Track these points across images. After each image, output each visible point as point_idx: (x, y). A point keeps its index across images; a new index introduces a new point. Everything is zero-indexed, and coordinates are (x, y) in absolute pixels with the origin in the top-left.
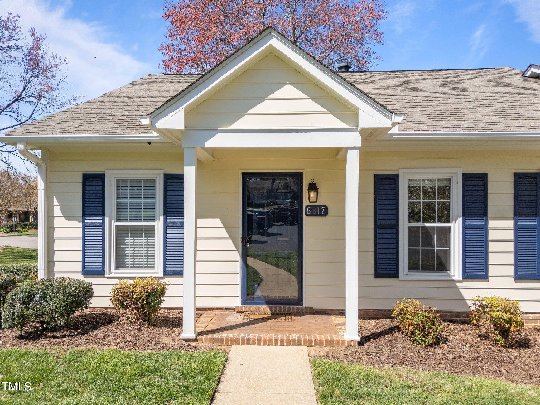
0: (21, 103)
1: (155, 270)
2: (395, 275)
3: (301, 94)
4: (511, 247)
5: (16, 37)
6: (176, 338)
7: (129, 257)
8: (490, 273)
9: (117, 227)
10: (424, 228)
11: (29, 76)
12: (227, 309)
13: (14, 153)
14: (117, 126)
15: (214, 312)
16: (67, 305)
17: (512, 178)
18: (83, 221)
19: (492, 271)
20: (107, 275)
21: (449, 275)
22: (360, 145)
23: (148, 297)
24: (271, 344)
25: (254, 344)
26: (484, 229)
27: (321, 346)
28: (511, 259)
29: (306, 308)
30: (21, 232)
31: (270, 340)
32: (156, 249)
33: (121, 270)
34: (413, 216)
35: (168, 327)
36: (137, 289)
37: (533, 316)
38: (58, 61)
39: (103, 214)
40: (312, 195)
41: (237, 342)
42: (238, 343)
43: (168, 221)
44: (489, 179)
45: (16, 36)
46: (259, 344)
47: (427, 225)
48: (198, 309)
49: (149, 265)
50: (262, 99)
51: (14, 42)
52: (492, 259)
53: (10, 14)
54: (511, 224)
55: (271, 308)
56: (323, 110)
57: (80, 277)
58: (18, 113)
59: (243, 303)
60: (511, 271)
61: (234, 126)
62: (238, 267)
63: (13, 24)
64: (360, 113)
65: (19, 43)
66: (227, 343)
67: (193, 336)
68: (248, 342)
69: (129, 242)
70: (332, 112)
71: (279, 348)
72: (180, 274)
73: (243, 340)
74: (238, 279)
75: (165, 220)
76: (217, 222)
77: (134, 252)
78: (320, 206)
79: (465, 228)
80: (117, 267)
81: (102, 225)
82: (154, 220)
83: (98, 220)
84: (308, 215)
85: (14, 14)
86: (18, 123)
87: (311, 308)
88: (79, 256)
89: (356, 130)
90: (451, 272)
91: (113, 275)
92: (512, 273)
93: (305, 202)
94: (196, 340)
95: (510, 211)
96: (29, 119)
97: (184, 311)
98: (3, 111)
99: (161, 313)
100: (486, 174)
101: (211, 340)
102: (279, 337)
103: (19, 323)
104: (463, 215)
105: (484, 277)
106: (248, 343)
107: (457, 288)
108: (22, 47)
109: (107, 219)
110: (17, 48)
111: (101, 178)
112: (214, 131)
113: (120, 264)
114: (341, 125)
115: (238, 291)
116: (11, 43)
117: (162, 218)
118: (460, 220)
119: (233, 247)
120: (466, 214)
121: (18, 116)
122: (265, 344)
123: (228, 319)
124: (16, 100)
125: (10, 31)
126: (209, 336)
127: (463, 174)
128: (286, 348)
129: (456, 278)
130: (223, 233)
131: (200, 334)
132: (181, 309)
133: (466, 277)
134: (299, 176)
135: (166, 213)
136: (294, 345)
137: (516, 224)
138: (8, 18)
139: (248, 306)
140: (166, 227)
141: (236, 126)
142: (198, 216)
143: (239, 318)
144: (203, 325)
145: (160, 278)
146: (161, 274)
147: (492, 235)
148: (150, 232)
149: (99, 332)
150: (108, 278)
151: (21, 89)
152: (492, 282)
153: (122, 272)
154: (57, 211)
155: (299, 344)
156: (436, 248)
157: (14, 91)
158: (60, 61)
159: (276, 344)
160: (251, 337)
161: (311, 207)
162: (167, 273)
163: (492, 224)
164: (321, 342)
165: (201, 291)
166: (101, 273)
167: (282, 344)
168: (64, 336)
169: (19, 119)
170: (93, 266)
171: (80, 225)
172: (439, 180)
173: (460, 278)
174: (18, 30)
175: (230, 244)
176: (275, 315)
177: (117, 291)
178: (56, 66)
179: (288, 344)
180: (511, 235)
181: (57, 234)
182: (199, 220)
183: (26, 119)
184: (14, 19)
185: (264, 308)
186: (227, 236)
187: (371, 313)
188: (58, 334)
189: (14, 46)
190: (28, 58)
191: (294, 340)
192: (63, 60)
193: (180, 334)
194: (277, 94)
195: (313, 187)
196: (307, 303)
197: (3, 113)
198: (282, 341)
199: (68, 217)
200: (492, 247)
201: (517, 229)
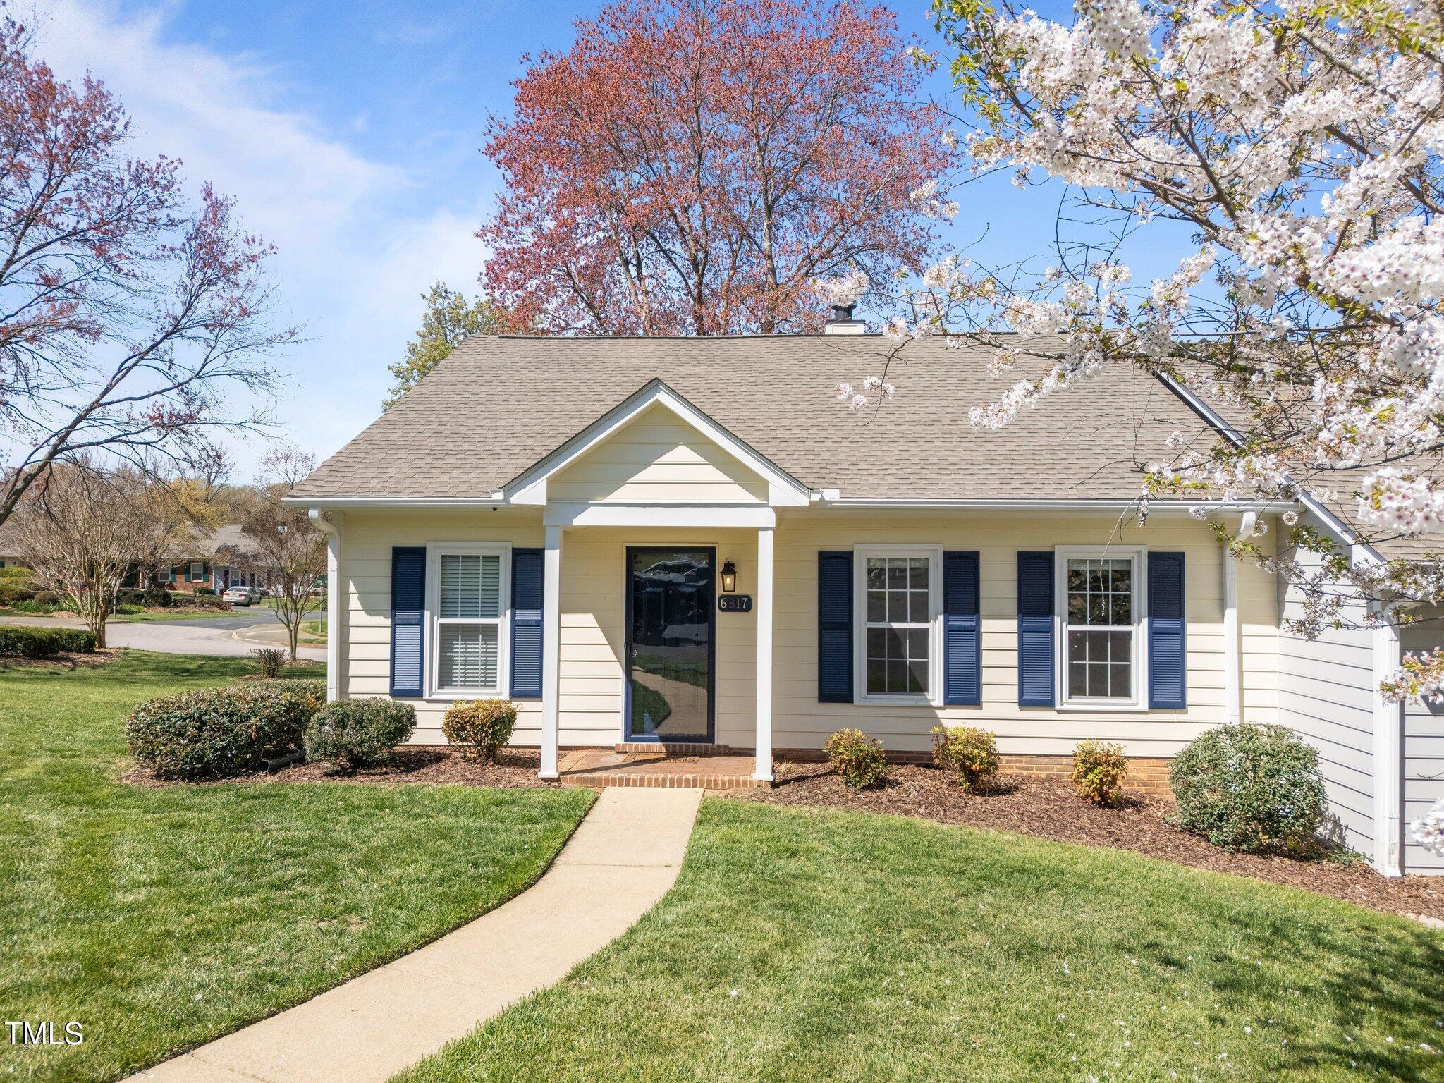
0: (177, 341)
1: (498, 690)
2: (847, 698)
3: (698, 459)
4: (1013, 659)
5: (170, 201)
6: (532, 778)
7: (458, 670)
8: (984, 698)
9: (442, 626)
10: (891, 630)
11: (197, 282)
12: (603, 748)
13: (158, 445)
14: (444, 478)
15: (584, 753)
16: (390, 733)
17: (1015, 560)
18: (393, 617)
19: (987, 694)
20: (426, 697)
21: (926, 699)
22: (773, 525)
23: (494, 723)
24: (657, 785)
25: (635, 785)
26: (976, 631)
27: (723, 788)
28: (1014, 676)
29: (719, 747)
30: (131, 613)
31: (657, 780)
32: (499, 659)
33: (447, 690)
34: (875, 611)
35: (519, 766)
36: (480, 714)
37: (1047, 759)
38: (256, 250)
39: (421, 607)
40: (728, 580)
41: (613, 782)
42: (613, 784)
43: (518, 618)
44: (983, 559)
45: (170, 199)
46: (642, 785)
47: (895, 625)
48: (561, 748)
49: (489, 682)
50: (647, 464)
51: (165, 211)
52: (986, 676)
53: (162, 157)
54: (1013, 625)
55: (667, 748)
56: (726, 478)
57: (388, 698)
58: (171, 361)
59: (626, 740)
60: (1014, 694)
61: (608, 500)
62: (619, 686)
63: (167, 175)
64: (770, 486)
65: (176, 214)
66: (599, 785)
67: (555, 775)
68: (628, 782)
69: (459, 647)
70: (738, 481)
71: (667, 790)
72: (537, 695)
73: (621, 780)
74: (619, 704)
75: (513, 616)
76: (589, 619)
77: (465, 662)
78: (741, 597)
79: (948, 631)
80: (441, 685)
81: (420, 623)
82: (497, 616)
83: (414, 615)
84: (723, 610)
85: (172, 157)
86: (171, 385)
87: (726, 747)
88: (385, 668)
89: (766, 505)
90: (930, 696)
91: (434, 697)
92: (1016, 698)
93: (719, 592)
94: (558, 780)
95: (1013, 606)
96: (197, 376)
97: (543, 751)
98: (142, 358)
99: (507, 752)
100: (977, 553)
101: (578, 780)
102: (669, 776)
103: (332, 754)
104: (945, 612)
105: (976, 702)
106: (628, 785)
107: (937, 718)
108: (181, 222)
109: (427, 614)
110: (172, 223)
111: (420, 553)
112: (584, 505)
113: (445, 680)
114: (751, 499)
115: (619, 721)
116: (161, 214)
117: (509, 613)
118: (941, 618)
119: (613, 657)
120: (949, 610)
121: (170, 368)
122: (649, 785)
123: (603, 760)
124: (168, 335)
125: (159, 189)
126: (576, 776)
127: (945, 553)
128: (676, 790)
129: (934, 704)
130: (598, 635)
131: (562, 774)
132: (539, 747)
133: (950, 702)
134: (710, 552)
135: (515, 606)
136: (687, 786)
137: (1020, 625)
138: (158, 166)
139: (634, 743)
140: (515, 625)
141: (611, 499)
142: (562, 610)
143: (621, 759)
144: (567, 764)
145: (505, 702)
146: (505, 696)
147: (987, 641)
148: (490, 633)
149: (432, 769)
150: (428, 701)
151: (179, 311)
152: (987, 710)
153: (449, 693)
154: (354, 602)
155: (695, 786)
156: (908, 660)
157: (163, 314)
158: (261, 248)
159: (664, 785)
160: (633, 776)
161: (728, 599)
162: (515, 695)
163: (986, 625)
164: (723, 783)
165: (566, 721)
166: (418, 694)
167: (672, 785)
168: (387, 773)
169: (172, 373)
170: (405, 683)
171: (388, 622)
172: (911, 559)
173: (942, 704)
174: (176, 186)
175: (607, 652)
176: (671, 755)
177: (451, 715)
178: (254, 258)
179: (679, 786)
180: (1013, 641)
181: (354, 635)
182: (563, 616)
183: (189, 375)
184: (171, 168)
185: (658, 747)
186: (604, 640)
187: (813, 755)
188: (378, 771)
189: (165, 219)
190: (194, 243)
191: (687, 780)
192: (267, 247)
193: (536, 773)
194: (667, 458)
195: (729, 569)
196: (720, 740)
197: (142, 362)
198: (672, 782)
199: (370, 610)
200: (987, 658)
201: (1023, 632)
